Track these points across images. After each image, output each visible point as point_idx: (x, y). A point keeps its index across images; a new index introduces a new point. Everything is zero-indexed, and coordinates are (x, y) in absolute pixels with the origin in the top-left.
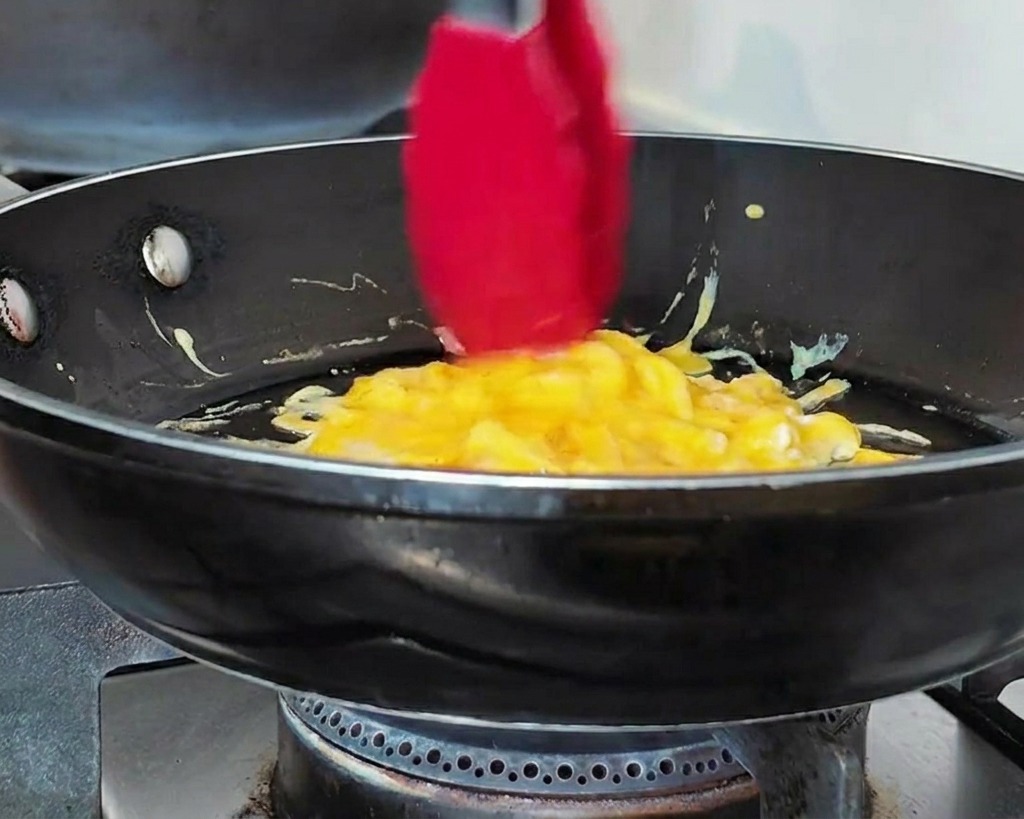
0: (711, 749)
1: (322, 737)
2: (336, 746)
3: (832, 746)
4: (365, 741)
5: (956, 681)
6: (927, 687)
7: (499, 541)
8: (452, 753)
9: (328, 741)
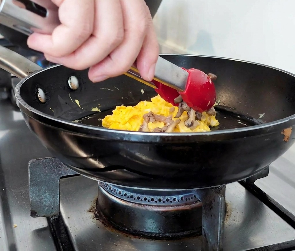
0: (192, 195)
1: (107, 192)
2: (111, 194)
3: (218, 194)
4: (117, 193)
5: (245, 179)
6: (238, 181)
7: (148, 148)
8: (136, 195)
9: (109, 193)
